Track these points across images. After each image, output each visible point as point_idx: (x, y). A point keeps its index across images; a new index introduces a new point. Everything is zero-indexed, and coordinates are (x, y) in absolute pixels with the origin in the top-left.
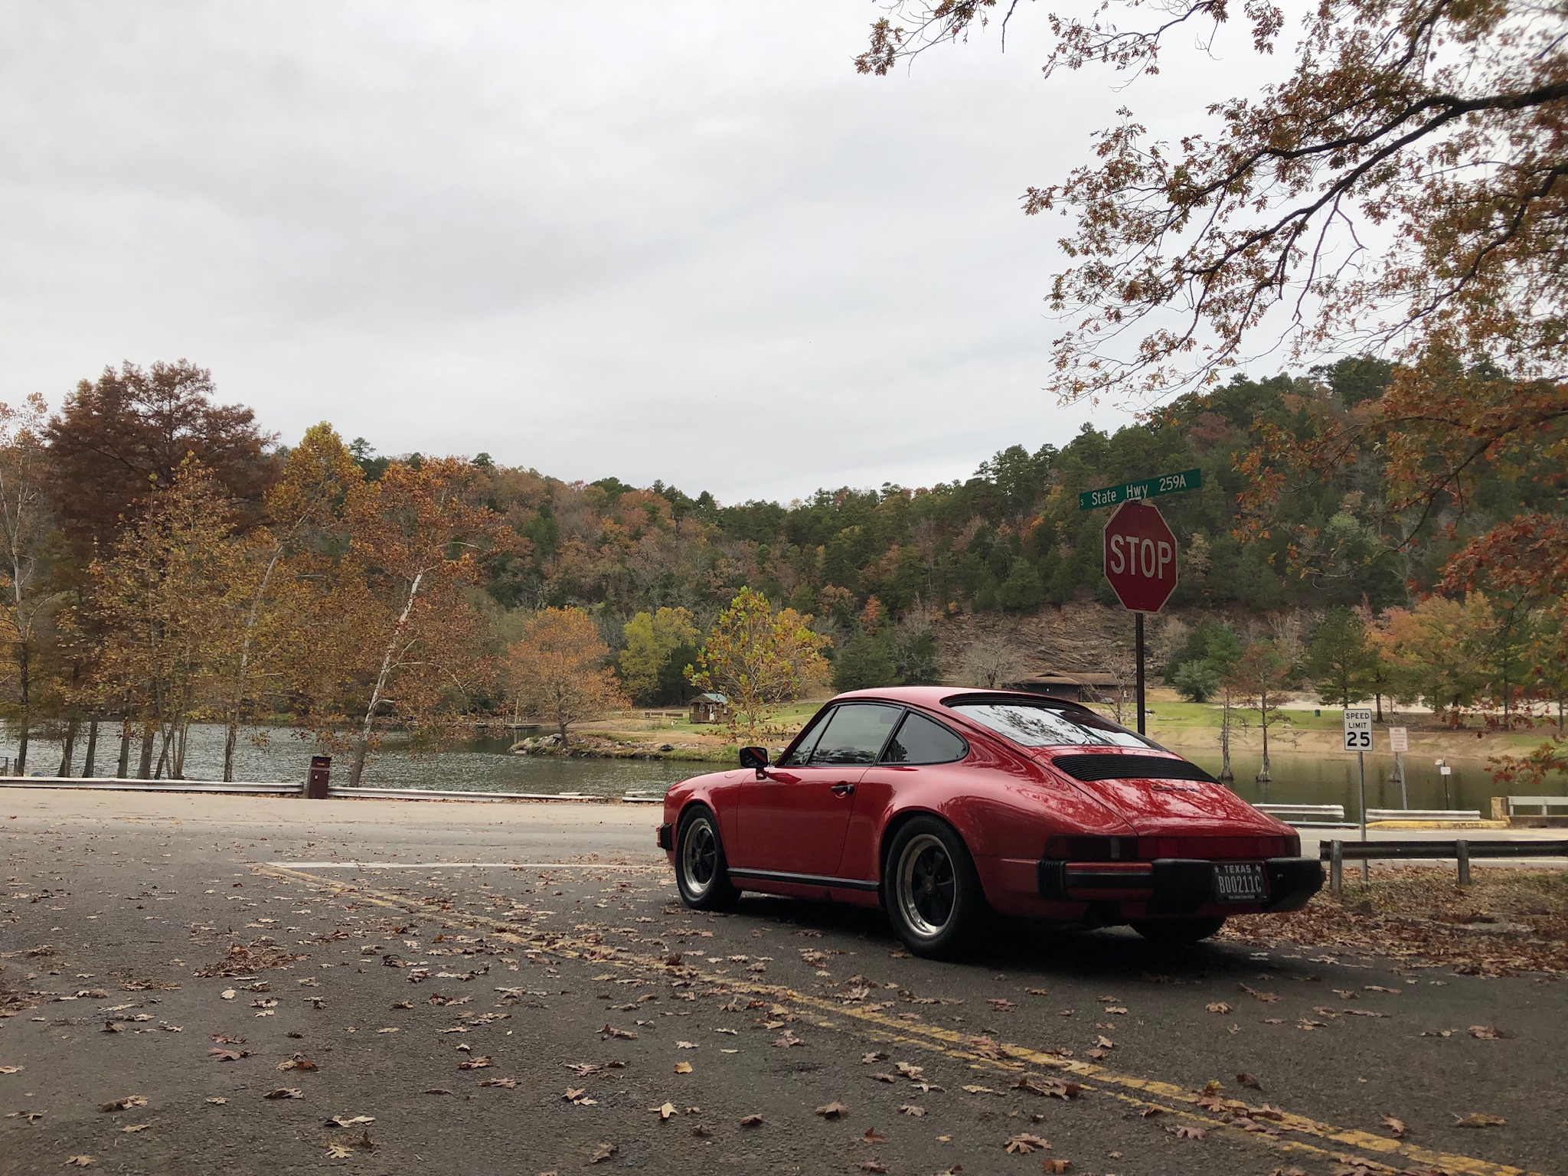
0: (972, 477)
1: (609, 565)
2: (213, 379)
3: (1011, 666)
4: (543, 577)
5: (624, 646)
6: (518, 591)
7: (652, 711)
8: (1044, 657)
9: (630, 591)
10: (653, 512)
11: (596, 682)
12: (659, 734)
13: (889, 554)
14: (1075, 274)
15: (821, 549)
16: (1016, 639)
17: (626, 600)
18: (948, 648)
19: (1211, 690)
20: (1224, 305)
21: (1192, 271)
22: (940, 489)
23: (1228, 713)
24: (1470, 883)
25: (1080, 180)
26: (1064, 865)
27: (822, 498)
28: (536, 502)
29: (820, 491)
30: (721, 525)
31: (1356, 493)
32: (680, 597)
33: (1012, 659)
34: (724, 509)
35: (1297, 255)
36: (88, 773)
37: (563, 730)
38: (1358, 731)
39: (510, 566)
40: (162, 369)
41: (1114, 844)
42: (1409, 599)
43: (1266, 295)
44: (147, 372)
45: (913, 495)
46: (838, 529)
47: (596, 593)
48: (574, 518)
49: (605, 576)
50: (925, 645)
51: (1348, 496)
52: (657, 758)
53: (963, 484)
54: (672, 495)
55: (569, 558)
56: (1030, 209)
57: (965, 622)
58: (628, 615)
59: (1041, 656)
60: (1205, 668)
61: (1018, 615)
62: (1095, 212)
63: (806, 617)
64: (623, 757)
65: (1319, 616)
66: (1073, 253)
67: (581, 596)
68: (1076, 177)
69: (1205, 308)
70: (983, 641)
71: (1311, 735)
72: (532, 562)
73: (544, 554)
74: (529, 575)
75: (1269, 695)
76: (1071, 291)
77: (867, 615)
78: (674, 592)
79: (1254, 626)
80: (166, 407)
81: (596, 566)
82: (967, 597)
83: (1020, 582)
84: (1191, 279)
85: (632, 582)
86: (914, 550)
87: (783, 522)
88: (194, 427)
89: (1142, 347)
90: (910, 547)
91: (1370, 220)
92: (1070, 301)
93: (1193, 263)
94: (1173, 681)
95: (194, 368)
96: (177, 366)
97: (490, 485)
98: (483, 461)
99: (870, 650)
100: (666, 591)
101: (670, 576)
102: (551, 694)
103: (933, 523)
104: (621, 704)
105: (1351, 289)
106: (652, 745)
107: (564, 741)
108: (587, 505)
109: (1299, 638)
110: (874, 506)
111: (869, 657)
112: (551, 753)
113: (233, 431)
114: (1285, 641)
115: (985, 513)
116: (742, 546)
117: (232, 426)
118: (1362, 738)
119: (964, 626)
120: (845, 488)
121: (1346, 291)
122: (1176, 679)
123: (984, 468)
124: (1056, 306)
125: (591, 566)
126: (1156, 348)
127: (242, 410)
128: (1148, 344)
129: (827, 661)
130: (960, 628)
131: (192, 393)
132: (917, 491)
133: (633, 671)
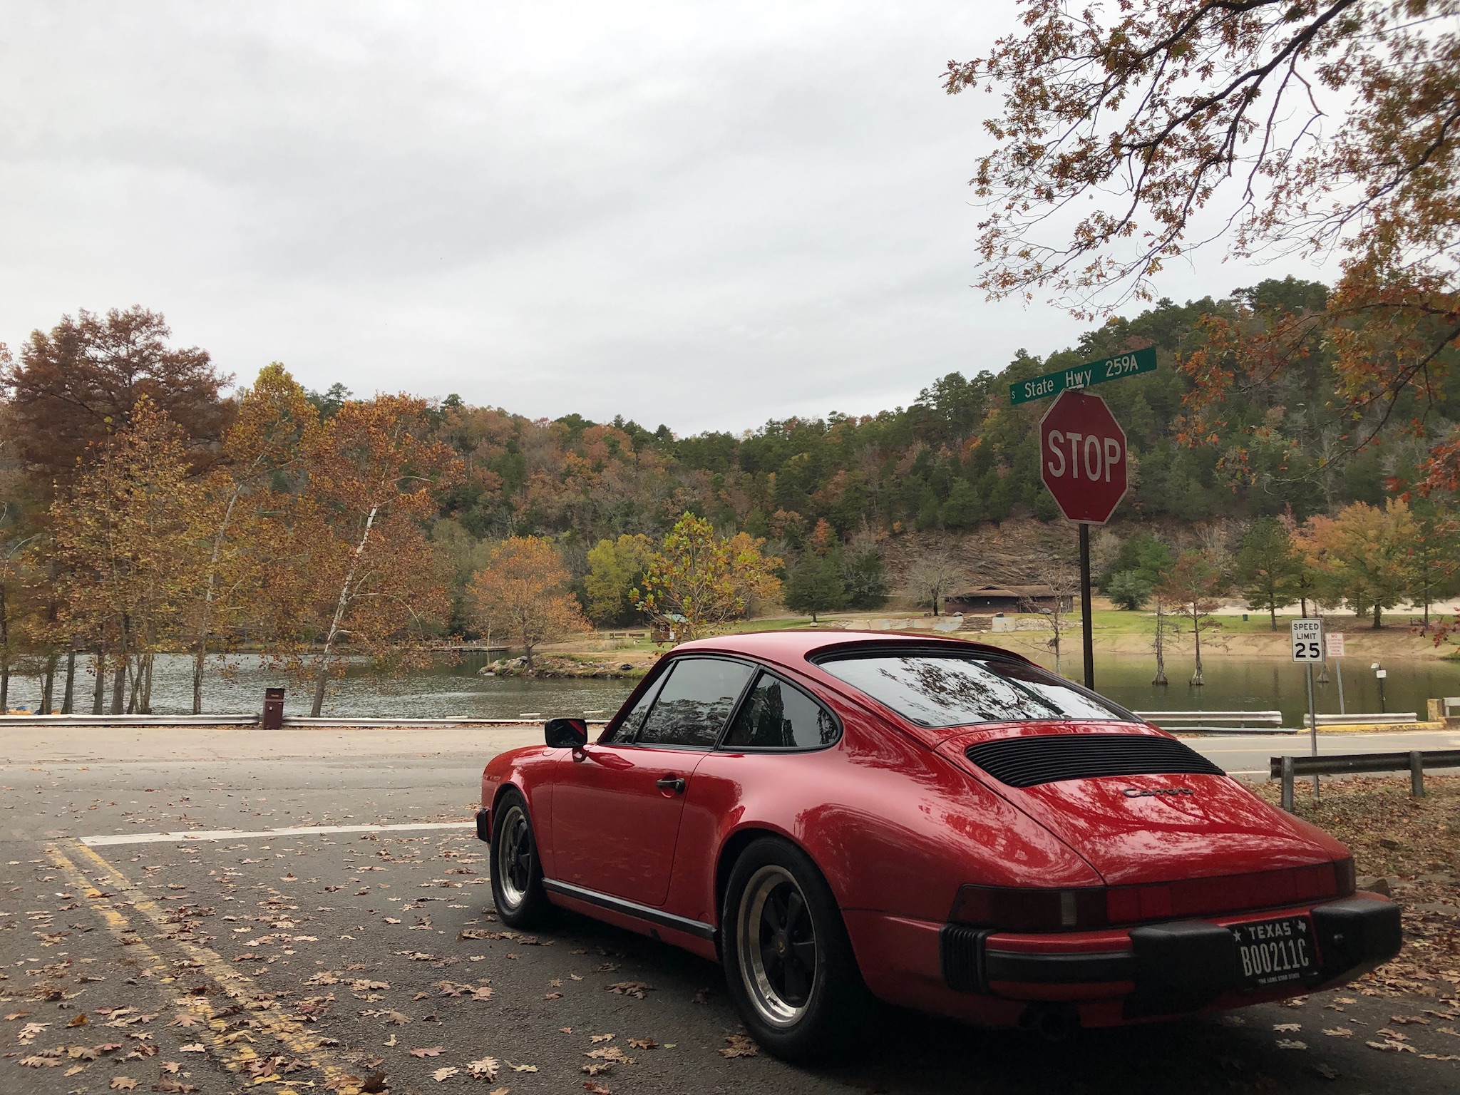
0: (913, 404)
1: (573, 496)
2: (168, 323)
3: (952, 582)
4: (512, 509)
5: (589, 571)
6: (489, 522)
7: (615, 632)
8: (985, 571)
9: (593, 520)
10: (614, 446)
11: (561, 608)
12: (619, 654)
13: (837, 479)
14: (1002, 156)
15: (772, 475)
16: (957, 556)
17: (590, 528)
18: (894, 566)
19: (1143, 598)
20: (1166, 189)
21: (1132, 147)
22: (883, 415)
23: (1161, 620)
24: (1424, 795)
25: (1006, 52)
26: (984, 938)
27: (772, 428)
28: (505, 439)
29: (771, 421)
30: (677, 456)
31: (1279, 408)
32: (640, 524)
33: (954, 574)
34: (681, 441)
35: (1247, 127)
36: (67, 709)
37: (529, 651)
38: (1307, 642)
39: (480, 499)
40: (117, 315)
41: (1067, 900)
42: (1330, 507)
43: (1212, 175)
44: (103, 319)
45: (858, 423)
46: (787, 457)
47: (562, 523)
48: (539, 453)
49: (569, 506)
50: (872, 564)
51: (1270, 411)
52: (617, 676)
53: (905, 411)
54: (632, 429)
55: (535, 491)
56: (952, 88)
57: (909, 541)
58: (591, 543)
59: (981, 570)
60: (1138, 578)
61: (960, 533)
62: (1023, 90)
63: (759, 540)
64: (586, 677)
65: (1245, 526)
66: (999, 135)
67: (548, 526)
68: (1000, 49)
69: (1145, 192)
70: (926, 559)
71: (1240, 639)
72: (501, 495)
73: (513, 487)
74: (499, 507)
75: (1201, 601)
76: (998, 175)
77: (817, 537)
78: (635, 520)
79: (1183, 537)
80: (123, 352)
81: (561, 498)
82: (911, 516)
83: (961, 501)
84: (1130, 155)
85: (595, 512)
86: (859, 474)
87: (736, 452)
88: (151, 371)
89: (1076, 234)
90: (857, 472)
91: (1327, 86)
92: (998, 188)
93: (1131, 137)
94: (1106, 591)
95: (148, 313)
96: (131, 312)
97: (461, 424)
98: (453, 401)
99: (818, 569)
100: (627, 518)
101: (630, 505)
102: (517, 619)
103: (878, 448)
104: (582, 626)
105: (1304, 167)
106: (613, 665)
107: (529, 662)
108: (552, 440)
109: (1226, 547)
110: (821, 434)
111: (819, 576)
112: (518, 675)
113: (189, 373)
114: (1212, 550)
115: (926, 437)
116: (698, 475)
117: (188, 369)
118: (1311, 649)
119: (908, 544)
120: (794, 418)
121: (1299, 170)
122: (1110, 589)
123: (924, 394)
124: (982, 192)
125: (556, 498)
126: (1094, 234)
127: (198, 352)
128: (1083, 230)
129: (779, 582)
130: (904, 546)
131: (148, 338)
132: (862, 419)
133: (598, 594)
